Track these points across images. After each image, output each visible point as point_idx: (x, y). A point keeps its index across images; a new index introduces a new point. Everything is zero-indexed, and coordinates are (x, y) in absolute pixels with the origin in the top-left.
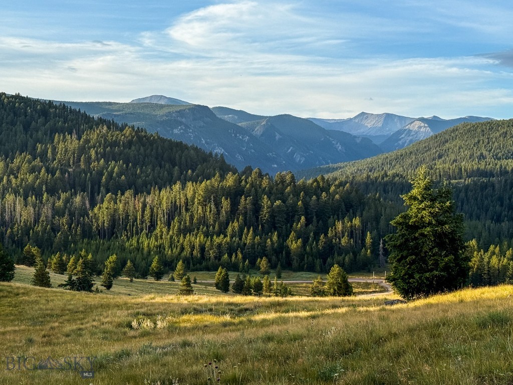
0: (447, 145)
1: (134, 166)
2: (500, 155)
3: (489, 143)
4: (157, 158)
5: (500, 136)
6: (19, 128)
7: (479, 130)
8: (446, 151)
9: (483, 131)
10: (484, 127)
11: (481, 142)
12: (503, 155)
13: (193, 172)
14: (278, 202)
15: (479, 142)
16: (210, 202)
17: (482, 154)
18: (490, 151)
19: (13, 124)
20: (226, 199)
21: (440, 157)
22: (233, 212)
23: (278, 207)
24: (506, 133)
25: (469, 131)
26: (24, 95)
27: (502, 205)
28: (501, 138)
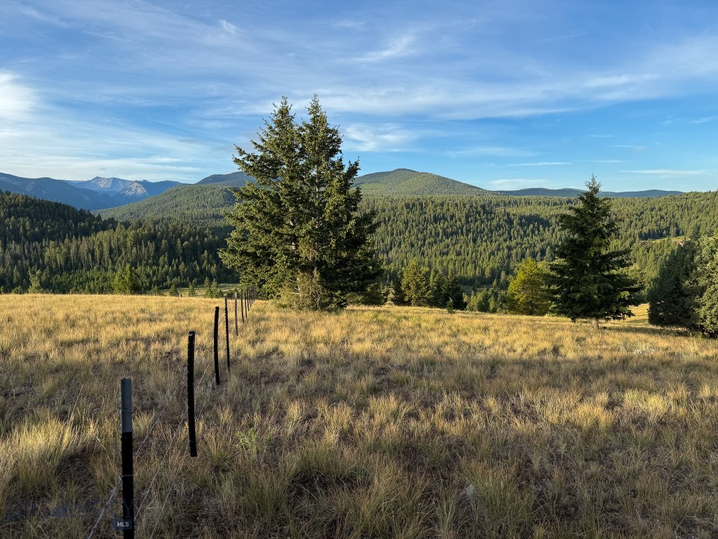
0: (178, 199)
3: (205, 198)
5: (210, 194)
7: (195, 191)
11: (200, 197)
14: (186, 243)
15: (198, 197)
18: (207, 203)
20: (151, 242)
22: (157, 249)
23: (187, 245)
24: (213, 193)
28: (212, 196)
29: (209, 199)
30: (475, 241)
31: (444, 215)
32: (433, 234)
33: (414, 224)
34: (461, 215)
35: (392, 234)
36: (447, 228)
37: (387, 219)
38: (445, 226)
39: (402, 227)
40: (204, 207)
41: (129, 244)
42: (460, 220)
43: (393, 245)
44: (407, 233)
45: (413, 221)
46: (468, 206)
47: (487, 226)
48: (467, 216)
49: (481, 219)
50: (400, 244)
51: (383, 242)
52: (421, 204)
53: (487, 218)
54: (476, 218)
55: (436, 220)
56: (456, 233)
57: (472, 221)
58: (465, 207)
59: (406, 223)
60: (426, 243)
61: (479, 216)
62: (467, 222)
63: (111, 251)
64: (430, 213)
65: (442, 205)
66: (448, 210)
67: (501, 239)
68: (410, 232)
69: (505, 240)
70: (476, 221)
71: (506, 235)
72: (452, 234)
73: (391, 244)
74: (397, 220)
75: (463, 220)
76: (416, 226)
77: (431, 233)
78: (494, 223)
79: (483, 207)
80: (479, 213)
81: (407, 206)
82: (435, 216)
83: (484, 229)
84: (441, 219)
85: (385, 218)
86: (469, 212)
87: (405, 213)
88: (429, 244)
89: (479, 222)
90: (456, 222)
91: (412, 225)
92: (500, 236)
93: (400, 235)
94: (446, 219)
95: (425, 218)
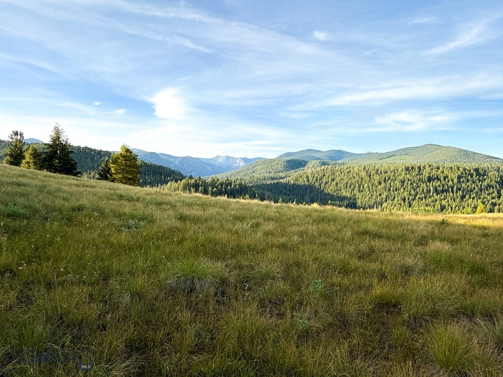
1: (145, 175)
3: (272, 167)
4: (153, 172)
6: (89, 160)
9: (269, 162)
13: (170, 178)
15: (268, 166)
16: (186, 189)
17: (270, 171)
18: (273, 170)
19: (86, 158)
21: (254, 172)
25: (263, 162)
26: (89, 147)
27: (286, 190)
28: (276, 165)
30: (463, 197)
31: (437, 176)
32: (425, 191)
33: (409, 182)
34: (454, 176)
35: (390, 190)
36: (439, 186)
37: (387, 178)
38: (437, 185)
39: (398, 184)
42: (452, 180)
43: (388, 199)
44: (402, 190)
45: (408, 180)
46: (461, 169)
47: (477, 186)
48: (459, 178)
49: (472, 180)
50: (394, 198)
51: (380, 196)
52: (420, 168)
53: (479, 179)
54: (468, 179)
55: (430, 179)
56: (447, 191)
57: (463, 181)
58: (459, 170)
59: (403, 182)
60: (417, 198)
61: (472, 177)
62: (459, 182)
64: (426, 174)
65: (438, 168)
66: (443, 172)
67: (489, 197)
68: (404, 189)
69: (493, 198)
70: (468, 181)
71: (495, 194)
72: (443, 191)
73: (386, 198)
74: (395, 180)
75: (455, 180)
76: (411, 184)
77: (423, 190)
78: (485, 183)
79: (477, 170)
80: (472, 176)
81: (407, 169)
82: (429, 177)
83: (474, 189)
84: (435, 179)
85: (385, 178)
86: (462, 173)
87: (404, 173)
88: (419, 198)
89: (470, 182)
90: (449, 181)
91: (408, 184)
92: (489, 194)
93: (396, 191)
94: (439, 179)
95: (420, 179)
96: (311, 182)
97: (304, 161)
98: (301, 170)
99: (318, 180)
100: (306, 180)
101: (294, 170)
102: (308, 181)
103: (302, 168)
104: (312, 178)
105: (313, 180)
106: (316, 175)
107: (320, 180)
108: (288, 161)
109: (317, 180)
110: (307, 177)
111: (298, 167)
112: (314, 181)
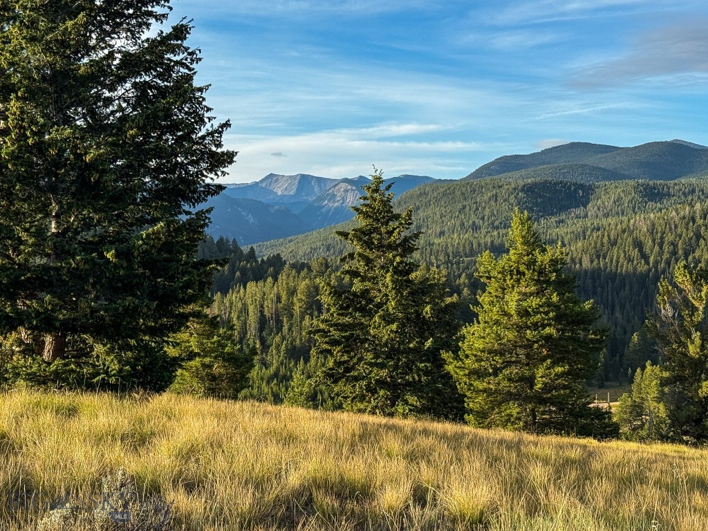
2: (497, 223)
3: (477, 209)
5: (490, 199)
7: (458, 193)
8: (424, 220)
9: (463, 194)
10: (464, 189)
11: (468, 208)
12: (501, 223)
15: (464, 207)
17: (474, 223)
18: (483, 219)
24: (496, 196)
25: (445, 194)
28: (493, 203)
29: (487, 212)
40: (475, 227)
41: (297, 309)
63: (263, 321)
96: (656, 262)
97: (582, 186)
98: (578, 217)
99: (680, 252)
100: (635, 253)
101: (554, 219)
102: (645, 257)
103: (580, 211)
104: (657, 248)
105: (661, 253)
106: (669, 237)
107: (686, 255)
108: (529, 189)
109: (674, 253)
110: (639, 245)
111: (564, 208)
112: (665, 257)
